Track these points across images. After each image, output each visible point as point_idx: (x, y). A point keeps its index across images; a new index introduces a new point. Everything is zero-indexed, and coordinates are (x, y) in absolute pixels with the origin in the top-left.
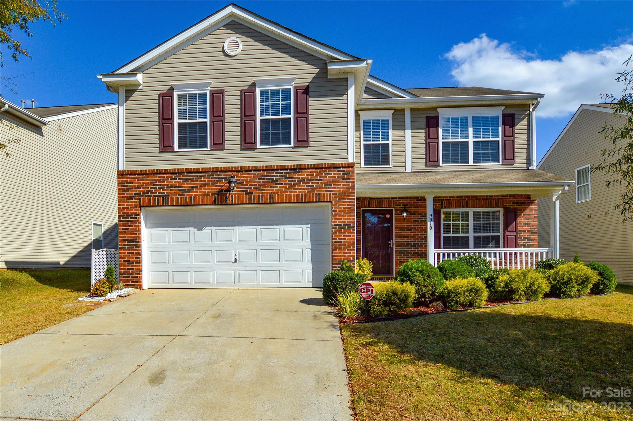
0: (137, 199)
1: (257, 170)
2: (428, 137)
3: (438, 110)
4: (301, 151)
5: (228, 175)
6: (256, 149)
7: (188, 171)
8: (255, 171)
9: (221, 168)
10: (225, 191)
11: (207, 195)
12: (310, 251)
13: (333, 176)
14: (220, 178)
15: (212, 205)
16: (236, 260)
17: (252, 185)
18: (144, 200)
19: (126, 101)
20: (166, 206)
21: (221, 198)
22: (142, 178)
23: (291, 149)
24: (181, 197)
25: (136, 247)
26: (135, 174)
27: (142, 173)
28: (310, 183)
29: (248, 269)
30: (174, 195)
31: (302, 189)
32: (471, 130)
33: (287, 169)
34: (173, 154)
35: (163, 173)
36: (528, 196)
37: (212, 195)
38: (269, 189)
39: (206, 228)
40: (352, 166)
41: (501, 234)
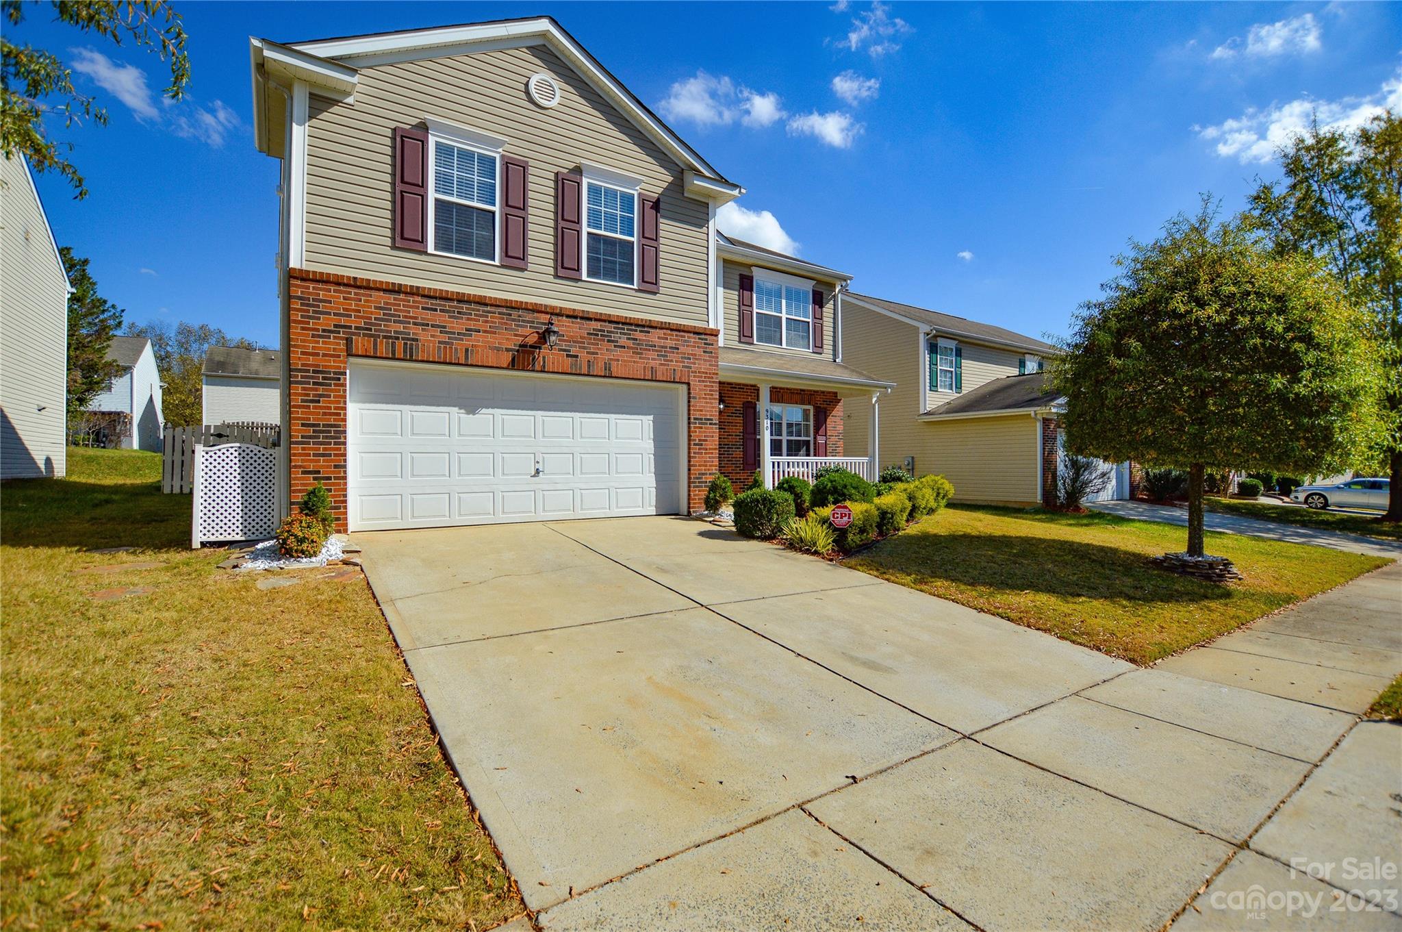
0: (341, 338)
1: (586, 317)
2: (741, 303)
3: (754, 269)
4: (647, 299)
5: (537, 318)
6: (581, 280)
7: (462, 299)
8: (582, 318)
9: (526, 303)
10: (531, 346)
11: (498, 349)
12: (652, 457)
13: (691, 346)
14: (523, 321)
15: (507, 368)
16: (538, 471)
17: (578, 342)
18: (360, 343)
19: (311, 118)
20: (411, 360)
21: (524, 358)
22: (355, 294)
23: (633, 293)
24: (445, 348)
25: (335, 443)
26: (339, 284)
27: (355, 284)
28: (662, 352)
29: (559, 486)
30: (428, 339)
31: (653, 360)
32: (784, 302)
33: (631, 324)
34: (423, 257)
35: (406, 293)
36: (836, 394)
37: (507, 350)
38: (605, 353)
39: (484, 411)
40: (715, 334)
41: (811, 439)
